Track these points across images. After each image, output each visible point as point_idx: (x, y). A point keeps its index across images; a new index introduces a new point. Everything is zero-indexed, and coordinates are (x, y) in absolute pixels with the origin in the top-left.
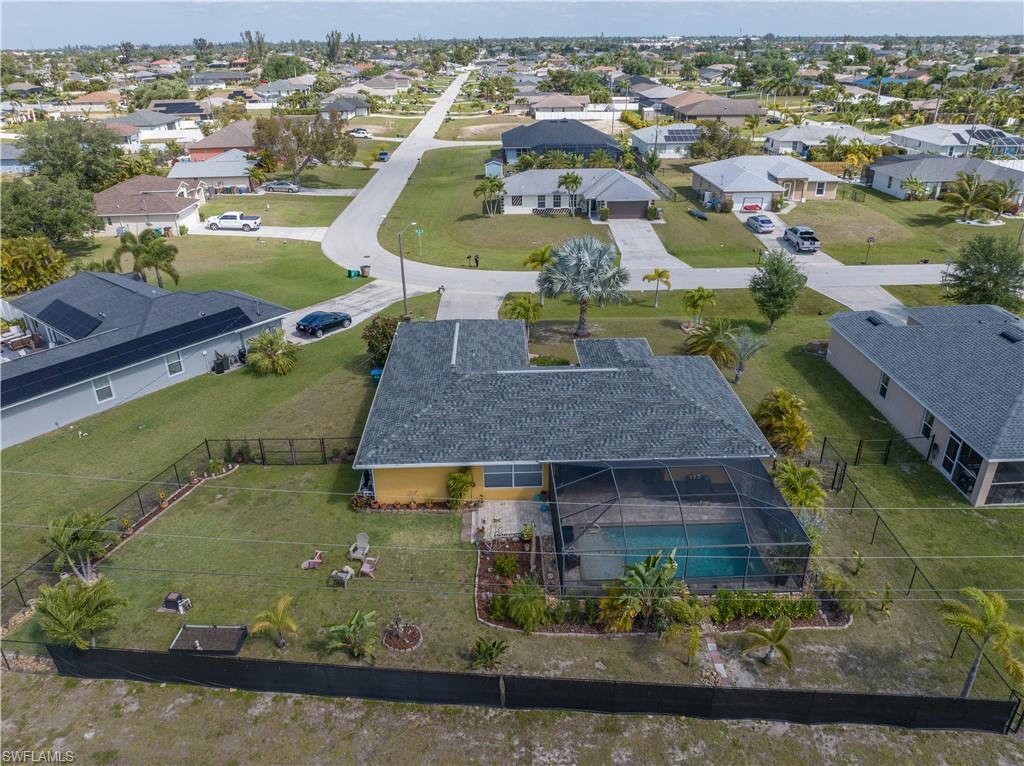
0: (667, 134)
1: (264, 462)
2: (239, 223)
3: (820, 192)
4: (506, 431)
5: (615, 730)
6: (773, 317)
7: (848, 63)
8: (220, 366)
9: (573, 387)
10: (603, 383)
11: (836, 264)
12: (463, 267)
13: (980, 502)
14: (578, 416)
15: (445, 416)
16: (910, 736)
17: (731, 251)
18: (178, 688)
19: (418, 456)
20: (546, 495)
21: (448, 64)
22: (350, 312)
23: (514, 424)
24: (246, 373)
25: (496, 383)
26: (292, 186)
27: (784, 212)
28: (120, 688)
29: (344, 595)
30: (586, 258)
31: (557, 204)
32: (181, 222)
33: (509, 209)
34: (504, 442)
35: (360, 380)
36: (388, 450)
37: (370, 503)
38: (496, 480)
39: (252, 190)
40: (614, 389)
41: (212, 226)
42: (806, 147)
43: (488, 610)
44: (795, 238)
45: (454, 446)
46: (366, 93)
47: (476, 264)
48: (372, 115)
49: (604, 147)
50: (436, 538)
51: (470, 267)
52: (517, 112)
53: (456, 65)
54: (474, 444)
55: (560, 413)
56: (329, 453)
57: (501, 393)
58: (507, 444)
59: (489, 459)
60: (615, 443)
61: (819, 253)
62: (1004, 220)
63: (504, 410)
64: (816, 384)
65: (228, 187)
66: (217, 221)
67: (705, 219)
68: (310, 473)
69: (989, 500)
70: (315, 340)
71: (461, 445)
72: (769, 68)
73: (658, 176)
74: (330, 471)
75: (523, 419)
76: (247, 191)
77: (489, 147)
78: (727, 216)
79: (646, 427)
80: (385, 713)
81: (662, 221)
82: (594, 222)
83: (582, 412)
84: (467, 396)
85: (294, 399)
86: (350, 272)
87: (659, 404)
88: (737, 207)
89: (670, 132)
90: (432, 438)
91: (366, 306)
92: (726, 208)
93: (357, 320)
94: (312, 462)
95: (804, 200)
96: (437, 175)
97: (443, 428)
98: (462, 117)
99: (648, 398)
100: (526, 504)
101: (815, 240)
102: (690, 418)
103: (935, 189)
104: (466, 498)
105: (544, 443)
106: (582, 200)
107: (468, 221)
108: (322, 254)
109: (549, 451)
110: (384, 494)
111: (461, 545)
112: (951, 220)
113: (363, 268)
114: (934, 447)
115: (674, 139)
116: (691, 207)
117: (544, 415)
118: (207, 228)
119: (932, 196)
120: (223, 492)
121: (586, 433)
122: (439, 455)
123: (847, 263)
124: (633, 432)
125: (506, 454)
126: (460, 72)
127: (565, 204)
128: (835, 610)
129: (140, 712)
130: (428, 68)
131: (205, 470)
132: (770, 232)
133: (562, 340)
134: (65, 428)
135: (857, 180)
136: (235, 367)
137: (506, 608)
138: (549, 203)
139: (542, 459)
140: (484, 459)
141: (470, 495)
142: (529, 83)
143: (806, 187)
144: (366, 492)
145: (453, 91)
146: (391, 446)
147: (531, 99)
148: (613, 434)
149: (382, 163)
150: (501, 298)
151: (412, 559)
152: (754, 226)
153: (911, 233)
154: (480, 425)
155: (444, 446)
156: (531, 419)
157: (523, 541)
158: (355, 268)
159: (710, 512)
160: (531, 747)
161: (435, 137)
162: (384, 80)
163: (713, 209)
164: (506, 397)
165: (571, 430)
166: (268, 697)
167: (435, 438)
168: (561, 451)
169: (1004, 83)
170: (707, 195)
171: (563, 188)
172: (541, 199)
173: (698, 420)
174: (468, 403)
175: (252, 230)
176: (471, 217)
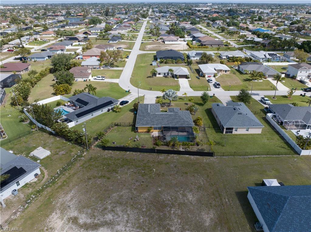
0: (196, 54)
1: (120, 126)
2: (101, 78)
3: (226, 72)
5: (169, 156)
6: (205, 103)
7: (256, 20)
8: (109, 111)
11: (223, 90)
12: (148, 90)
13: (224, 133)
15: (148, 120)
16: (202, 157)
17: (203, 87)
18: (118, 151)
19: (145, 125)
20: (162, 131)
21: (141, 18)
22: (128, 100)
24: (113, 112)
26: (109, 67)
27: (217, 77)
28: (111, 151)
29: (135, 142)
30: (171, 93)
31: (168, 75)
32: (89, 78)
33: (158, 76)
34: (156, 123)
35: (133, 113)
37: (137, 132)
38: (155, 129)
41: (95, 79)
42: (229, 57)
43: (154, 144)
44: (216, 85)
46: (120, 33)
47: (151, 89)
48: (122, 41)
49: (180, 58)
50: (147, 136)
51: (150, 90)
52: (160, 41)
53: (143, 18)
56: (130, 125)
57: (156, 116)
61: (221, 88)
62: (263, 80)
64: (208, 115)
65: (95, 67)
66: (96, 78)
67: (199, 79)
68: (128, 128)
69: (225, 133)
70: (123, 106)
71: (150, 124)
72: (231, 24)
73: (192, 66)
74: (131, 127)
76: (99, 68)
77: (153, 54)
78: (204, 78)
80: (142, 154)
81: (190, 79)
82: (176, 79)
84: (151, 117)
85: (122, 116)
86: (126, 91)
88: (206, 76)
89: (196, 53)
90: (146, 123)
91: (131, 99)
92: (204, 76)
93: (130, 102)
94: (128, 126)
95: (222, 74)
96: (141, 63)
98: (146, 42)
100: (160, 132)
101: (220, 85)
103: (251, 72)
104: (151, 131)
106: (173, 74)
107: (149, 78)
108: (119, 86)
109: (163, 125)
110: (139, 131)
111: (150, 137)
112: (252, 80)
113: (129, 90)
114: (221, 126)
115: (197, 55)
116: (197, 75)
118: (94, 79)
120: (115, 130)
123: (225, 90)
125: (157, 125)
126: (144, 21)
127: (170, 75)
128: (198, 145)
129: (114, 153)
130: (136, 21)
131: (112, 127)
132: (212, 83)
133: (167, 107)
134: (87, 121)
135: (237, 68)
136: (111, 111)
137: (156, 143)
138: (166, 75)
141: (152, 131)
142: (164, 30)
143: (222, 71)
144: (137, 130)
145: (143, 30)
147: (164, 38)
149: (127, 59)
150: (156, 97)
151: (144, 138)
152: (209, 81)
153: (242, 83)
154: (153, 121)
155: (148, 124)
156: (160, 120)
157: (159, 136)
158: (127, 90)
159: (185, 134)
160: (159, 157)
161: (139, 50)
162: (124, 27)
163: (201, 76)
166: (129, 152)
169: (295, 31)
170: (201, 73)
171: (169, 72)
172: (165, 74)
175: (103, 80)
176: (150, 77)
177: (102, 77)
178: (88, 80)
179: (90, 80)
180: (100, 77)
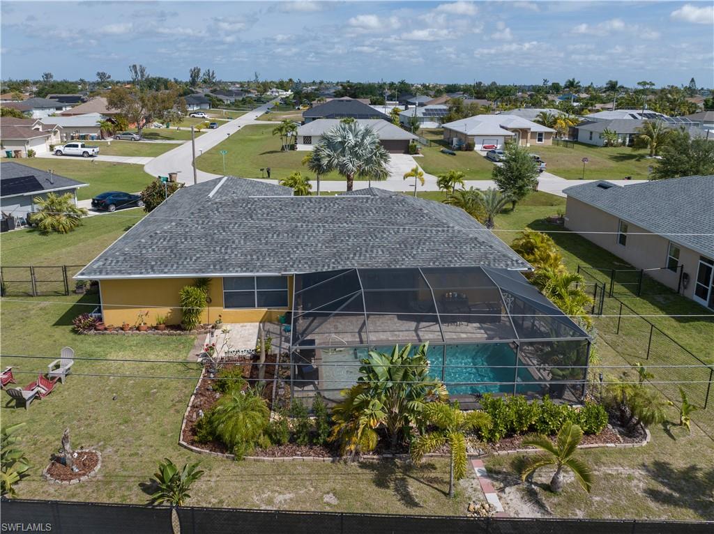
0: (424, 111)
2: (80, 150)
3: (540, 140)
4: (250, 246)
8: (4, 225)
9: (325, 210)
10: (356, 206)
11: (560, 179)
14: (327, 234)
15: (187, 232)
17: (475, 172)
19: (149, 267)
21: (274, 89)
23: (259, 239)
25: (246, 206)
26: (135, 136)
32: (32, 148)
33: (301, 147)
34: (246, 255)
36: (118, 262)
39: (103, 138)
40: (367, 211)
41: (57, 153)
43: (194, 431)
45: (191, 260)
47: (268, 175)
48: (212, 109)
49: (378, 116)
51: (263, 178)
53: (280, 90)
54: (213, 256)
55: (308, 231)
58: (249, 257)
59: (227, 270)
60: (365, 256)
61: (546, 174)
63: (250, 227)
65: (83, 135)
66: (62, 149)
67: (454, 154)
71: (198, 258)
73: (419, 133)
75: (270, 235)
76: (98, 138)
78: (471, 153)
79: (398, 243)
81: (421, 155)
83: (332, 230)
86: (159, 178)
87: (411, 224)
88: (478, 147)
89: (426, 110)
90: (168, 251)
92: (470, 148)
94: (54, 294)
95: (528, 145)
96: (252, 135)
97: (182, 243)
99: (400, 219)
101: (541, 162)
102: (442, 236)
103: (625, 139)
104: (202, 319)
105: (289, 256)
107: (268, 154)
108: (143, 171)
109: (294, 263)
111: (186, 362)
112: (642, 156)
113: (171, 175)
114: (684, 277)
115: (429, 115)
116: (443, 148)
117: (293, 232)
118: (53, 155)
119: (623, 144)
121: (335, 247)
122: (172, 266)
123: (567, 178)
124: (384, 247)
126: (282, 95)
135: (566, 138)
136: (20, 228)
139: (285, 271)
140: (221, 270)
143: (529, 135)
146: (121, 258)
148: (364, 249)
149: (211, 129)
154: (223, 240)
155: (180, 258)
156: (278, 235)
158: (165, 175)
161: (256, 120)
163: (460, 149)
164: (254, 217)
165: (320, 245)
167: (172, 252)
168: (306, 263)
170: (455, 140)
173: (452, 238)
174: (213, 222)
175: (91, 156)
176: (273, 152)
177: (83, 146)
178: (24, 154)
179: (31, 154)
180: (77, 146)
